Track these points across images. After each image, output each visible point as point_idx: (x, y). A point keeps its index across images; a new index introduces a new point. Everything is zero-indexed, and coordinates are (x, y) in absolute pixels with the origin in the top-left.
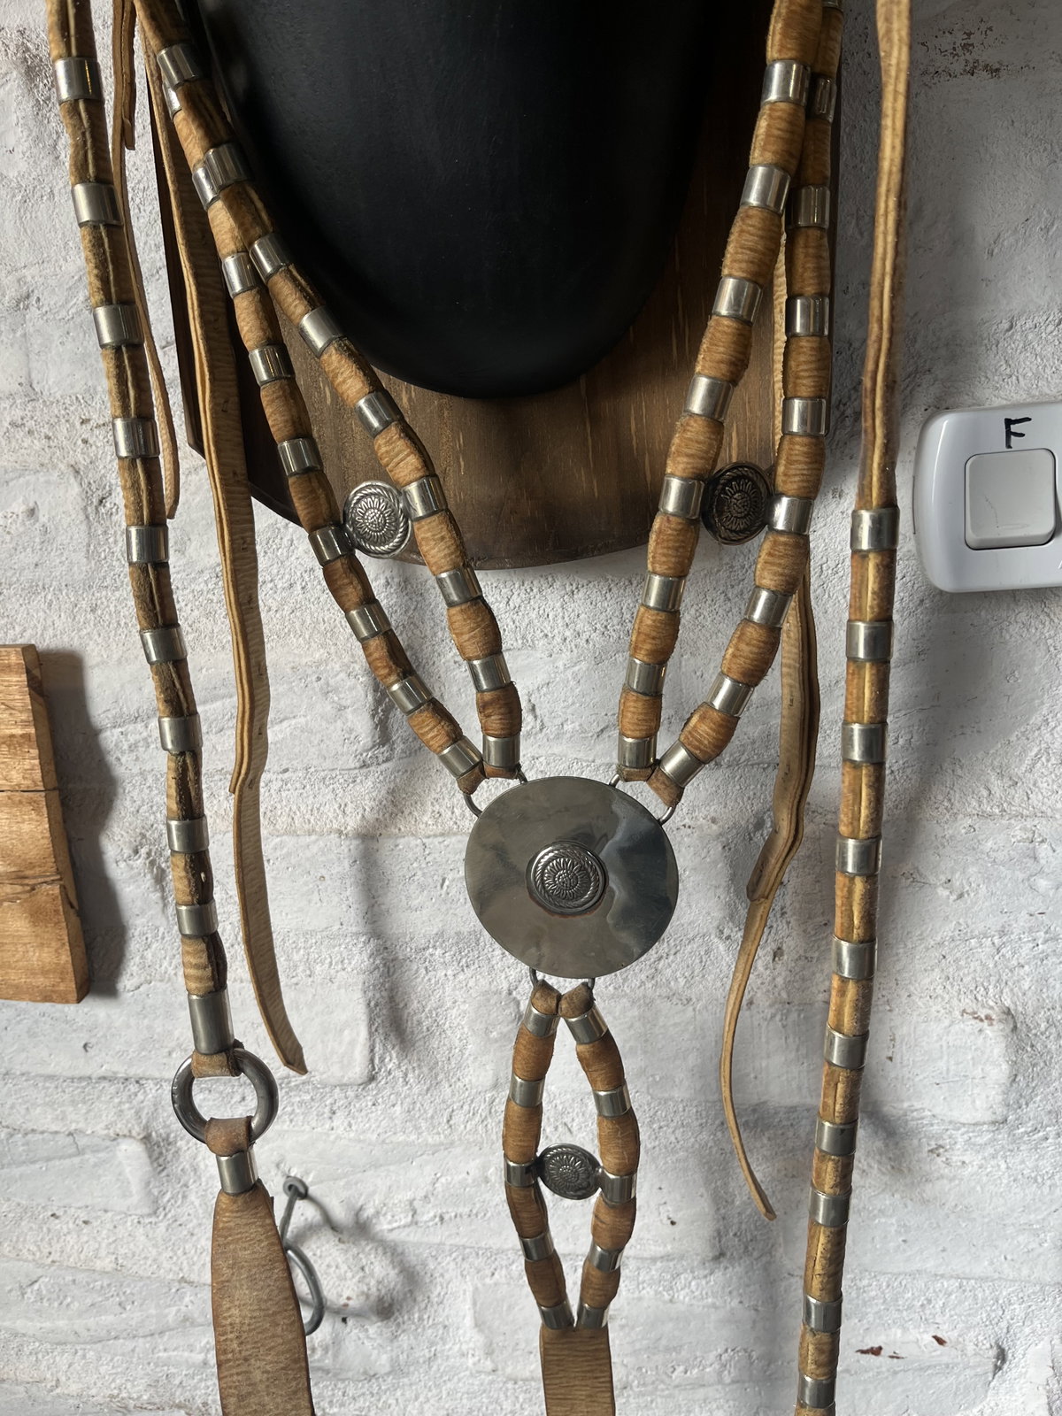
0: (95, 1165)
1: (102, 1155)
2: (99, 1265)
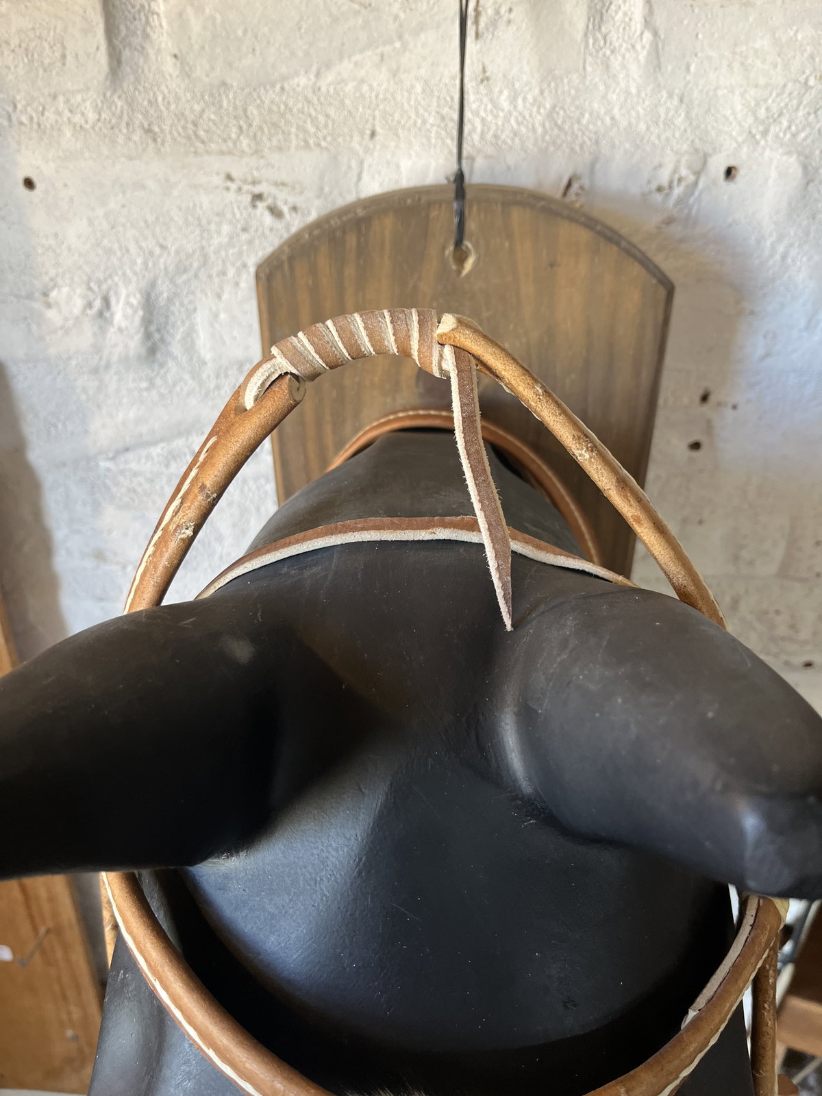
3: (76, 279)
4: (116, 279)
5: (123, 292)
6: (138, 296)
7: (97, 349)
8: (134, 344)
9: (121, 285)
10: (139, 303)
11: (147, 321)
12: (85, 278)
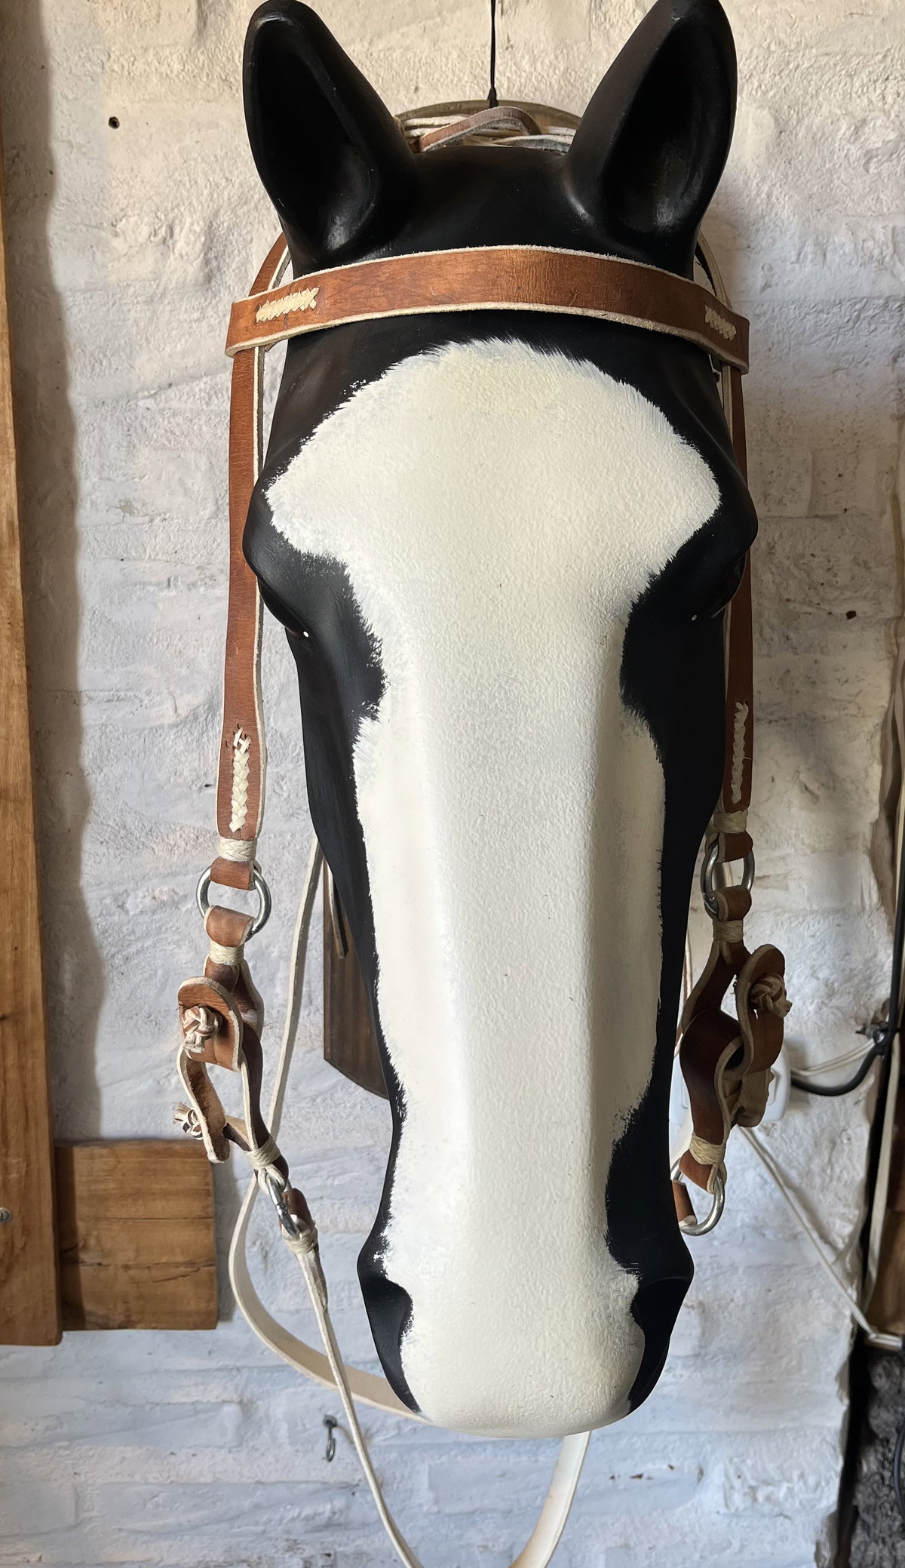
0: (205, 1420)
1: (211, 1414)
2: (202, 1480)
3: (145, 208)
4: (182, 209)
5: (189, 220)
6: (201, 223)
7: (157, 276)
8: (193, 270)
9: (186, 214)
10: (202, 230)
11: (208, 248)
12: (154, 208)
